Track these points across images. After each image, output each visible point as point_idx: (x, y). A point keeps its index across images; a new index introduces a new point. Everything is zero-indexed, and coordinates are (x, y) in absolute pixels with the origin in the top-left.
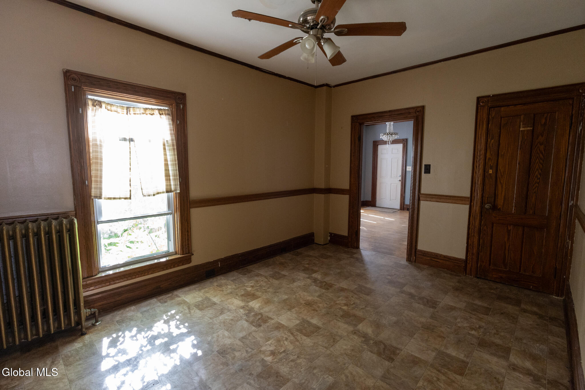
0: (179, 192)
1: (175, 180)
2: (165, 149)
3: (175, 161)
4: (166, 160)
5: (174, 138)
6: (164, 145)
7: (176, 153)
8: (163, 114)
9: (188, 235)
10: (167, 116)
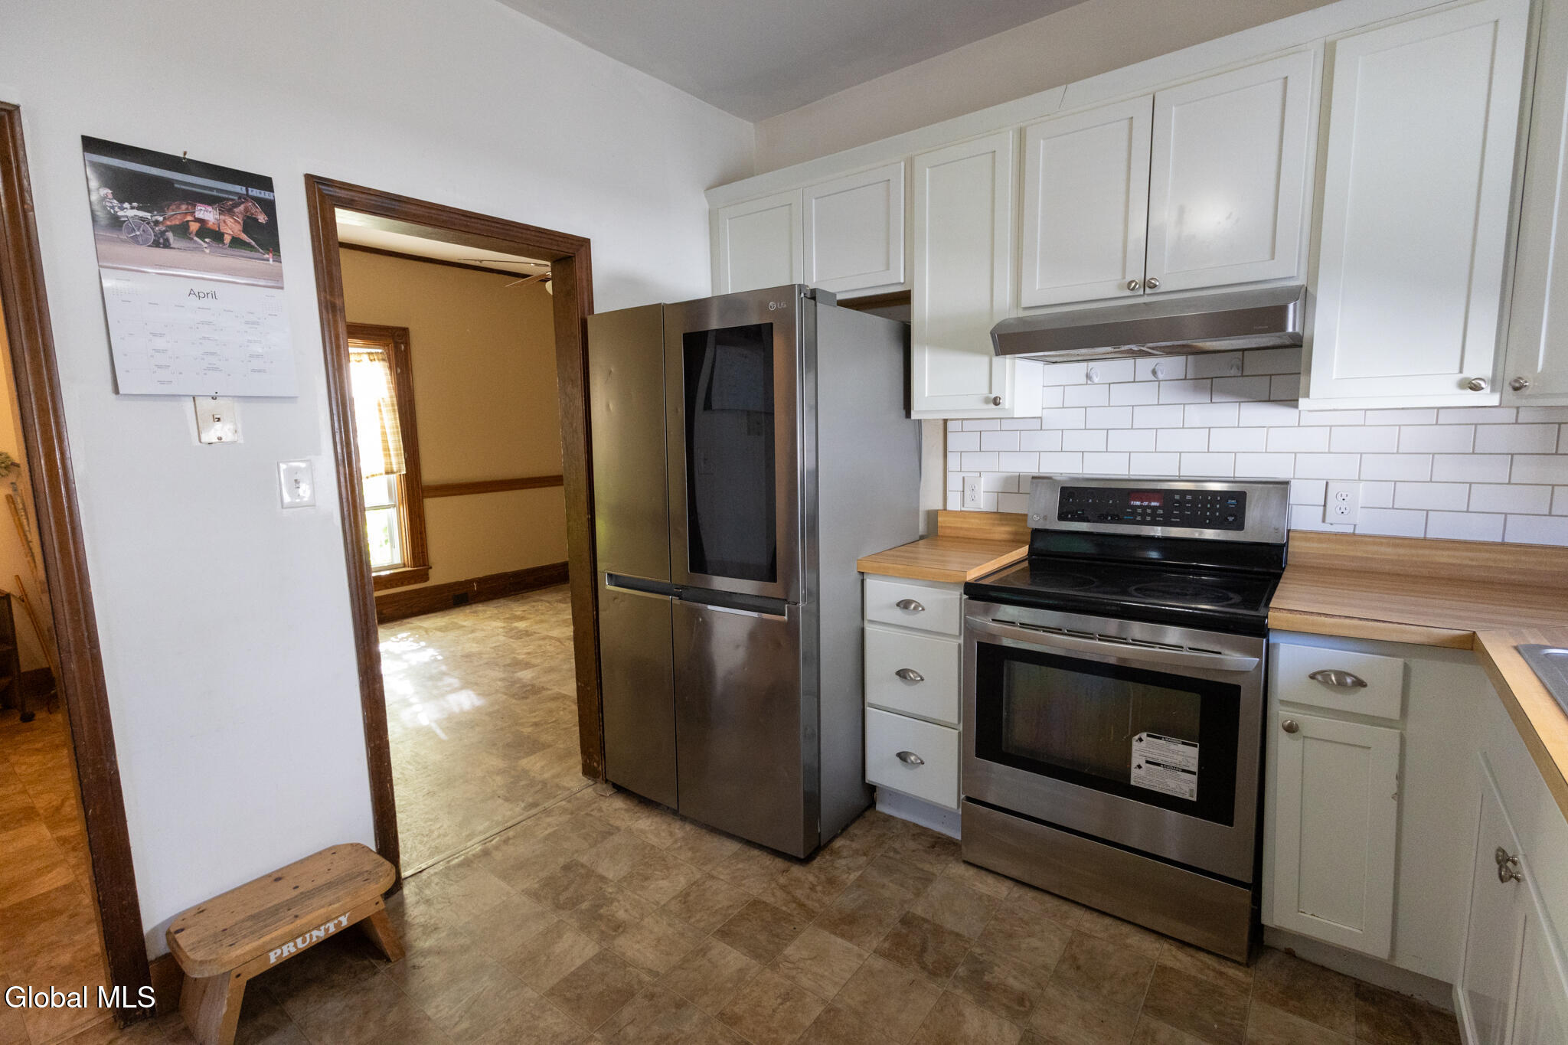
0: (405, 472)
1: (397, 455)
2: (380, 411)
3: (397, 428)
4: (383, 427)
5: (394, 394)
6: (379, 405)
7: (397, 416)
8: (374, 359)
9: (421, 538)
10: (382, 363)
